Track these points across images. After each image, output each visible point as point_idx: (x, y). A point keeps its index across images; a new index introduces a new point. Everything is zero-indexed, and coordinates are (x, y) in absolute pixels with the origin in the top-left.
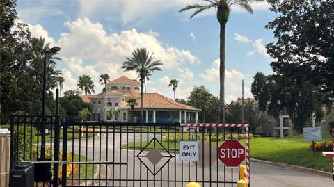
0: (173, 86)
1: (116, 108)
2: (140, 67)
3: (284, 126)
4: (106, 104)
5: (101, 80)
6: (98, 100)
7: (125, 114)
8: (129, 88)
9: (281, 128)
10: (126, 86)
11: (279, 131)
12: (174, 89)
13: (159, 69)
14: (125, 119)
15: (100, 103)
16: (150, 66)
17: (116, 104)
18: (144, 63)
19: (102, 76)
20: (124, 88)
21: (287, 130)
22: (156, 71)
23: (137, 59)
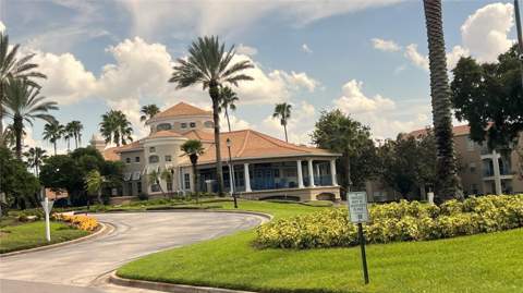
0: (281, 117)
1: (168, 165)
2: (208, 77)
3: (501, 174)
4: (148, 161)
5: (143, 118)
6: (134, 154)
7: (187, 176)
8: (193, 125)
9: (498, 177)
10: (188, 121)
11: (493, 184)
12: (283, 123)
13: (248, 78)
14: (188, 186)
15: (138, 159)
16: (228, 73)
17: (169, 159)
18: (215, 66)
19: (146, 110)
20: (184, 125)
21: (510, 180)
22: (243, 81)
23: (200, 60)
